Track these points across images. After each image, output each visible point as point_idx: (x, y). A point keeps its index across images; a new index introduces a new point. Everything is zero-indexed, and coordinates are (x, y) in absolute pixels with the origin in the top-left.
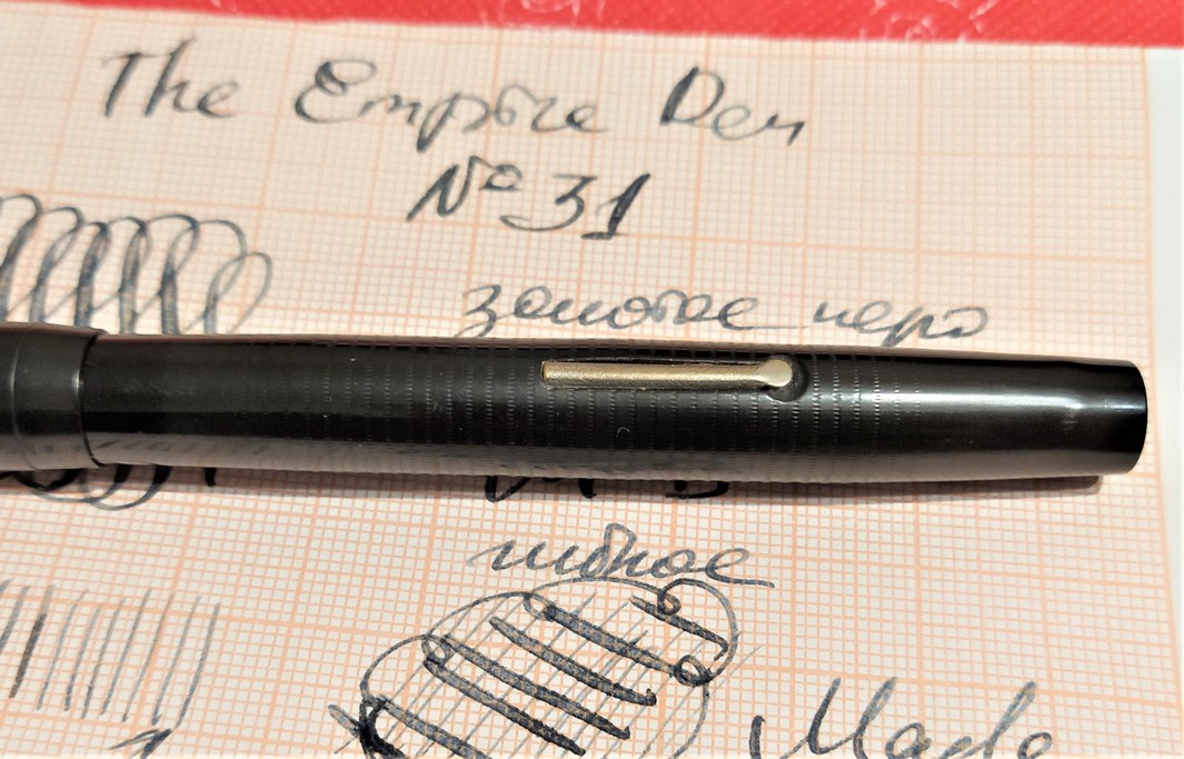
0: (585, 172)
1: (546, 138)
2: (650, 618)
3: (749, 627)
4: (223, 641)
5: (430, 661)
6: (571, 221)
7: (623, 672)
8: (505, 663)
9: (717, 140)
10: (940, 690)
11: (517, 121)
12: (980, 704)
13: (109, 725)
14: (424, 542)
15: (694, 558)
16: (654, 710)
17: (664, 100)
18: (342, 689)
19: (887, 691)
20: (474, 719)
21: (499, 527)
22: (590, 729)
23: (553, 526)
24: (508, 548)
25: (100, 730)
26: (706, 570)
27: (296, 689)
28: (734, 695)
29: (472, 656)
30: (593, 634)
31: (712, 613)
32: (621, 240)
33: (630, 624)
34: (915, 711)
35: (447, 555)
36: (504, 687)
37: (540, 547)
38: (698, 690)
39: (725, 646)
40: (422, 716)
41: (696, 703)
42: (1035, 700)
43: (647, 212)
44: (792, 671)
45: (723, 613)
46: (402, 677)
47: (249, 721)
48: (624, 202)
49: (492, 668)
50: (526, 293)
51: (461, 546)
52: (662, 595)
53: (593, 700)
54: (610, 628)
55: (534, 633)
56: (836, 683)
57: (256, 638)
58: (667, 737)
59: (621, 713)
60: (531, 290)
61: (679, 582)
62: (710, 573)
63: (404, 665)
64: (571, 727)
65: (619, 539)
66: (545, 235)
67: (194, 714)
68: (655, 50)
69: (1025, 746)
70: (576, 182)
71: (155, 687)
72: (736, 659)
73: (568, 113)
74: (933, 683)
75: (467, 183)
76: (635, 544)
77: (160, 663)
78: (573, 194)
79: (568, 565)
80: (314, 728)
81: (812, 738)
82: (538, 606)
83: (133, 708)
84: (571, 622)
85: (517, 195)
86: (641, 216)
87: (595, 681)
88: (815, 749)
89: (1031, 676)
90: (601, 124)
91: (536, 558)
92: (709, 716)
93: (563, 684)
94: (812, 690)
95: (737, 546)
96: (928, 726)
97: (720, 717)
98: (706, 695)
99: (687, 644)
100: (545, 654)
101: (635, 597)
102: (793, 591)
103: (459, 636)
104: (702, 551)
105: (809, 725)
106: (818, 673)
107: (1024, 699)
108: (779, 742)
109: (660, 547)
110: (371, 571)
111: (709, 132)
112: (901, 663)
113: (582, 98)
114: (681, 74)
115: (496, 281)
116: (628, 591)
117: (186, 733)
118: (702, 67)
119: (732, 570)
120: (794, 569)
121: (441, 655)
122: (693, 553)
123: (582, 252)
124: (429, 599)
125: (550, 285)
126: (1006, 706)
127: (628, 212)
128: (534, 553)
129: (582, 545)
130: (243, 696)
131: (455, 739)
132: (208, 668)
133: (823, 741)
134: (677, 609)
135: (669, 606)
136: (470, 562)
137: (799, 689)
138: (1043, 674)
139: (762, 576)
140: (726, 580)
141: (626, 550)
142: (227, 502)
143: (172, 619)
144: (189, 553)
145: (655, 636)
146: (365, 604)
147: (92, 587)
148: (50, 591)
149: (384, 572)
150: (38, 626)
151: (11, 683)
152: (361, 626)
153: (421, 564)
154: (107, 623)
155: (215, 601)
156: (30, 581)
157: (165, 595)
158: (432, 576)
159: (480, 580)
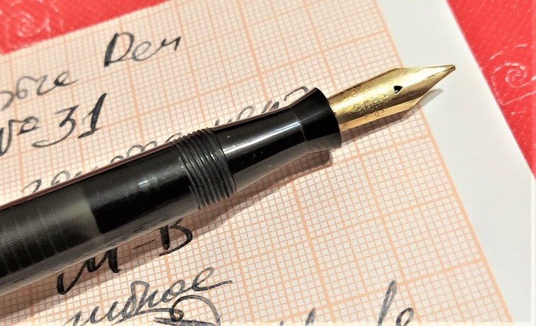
0: (71, 105)
1: (46, 97)
3: (224, 311)
6: (70, 132)
9: (136, 63)
10: (342, 306)
11: (29, 94)
12: (367, 305)
15: (184, 283)
17: (104, 55)
19: (312, 317)
21: (70, 307)
23: (100, 295)
24: (78, 317)
26: (192, 288)
31: (202, 311)
32: (99, 131)
37: (96, 310)
42: (398, 291)
43: (109, 112)
45: (208, 308)
48: (96, 112)
50: (56, 177)
52: (172, 311)
60: (58, 175)
61: (179, 300)
62: (195, 288)
65: (139, 288)
66: (58, 145)
68: (92, 34)
69: (399, 319)
70: (68, 112)
73: (55, 80)
74: (336, 303)
75: (10, 135)
76: (150, 288)
78: (68, 119)
79: (114, 314)
85: (38, 130)
86: (107, 115)
89: (391, 278)
90: (73, 79)
91: (96, 317)
95: (206, 267)
101: (157, 318)
102: (244, 281)
104: (188, 277)
107: (391, 293)
109: (164, 285)
111: (131, 60)
112: (315, 298)
113: (60, 71)
114: (109, 40)
115: (37, 178)
116: (152, 316)
118: (119, 32)
119: (207, 282)
120: (240, 268)
122: (183, 281)
123: (80, 145)
125: (68, 169)
126: (382, 301)
127: (99, 116)
128: (94, 314)
129: (119, 300)
134: (182, 316)
135: (177, 316)
138: (398, 274)
139: (224, 278)
140: (205, 289)
141: (145, 294)
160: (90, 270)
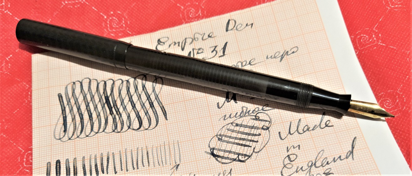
0: (215, 45)
1: (205, 41)
2: (255, 121)
3: (273, 117)
4: (181, 146)
5: (219, 139)
6: (216, 55)
7: (253, 131)
8: (232, 136)
9: (238, 32)
10: (309, 118)
11: (199, 39)
14: (210, 119)
16: (261, 136)
17: (226, 27)
18: (206, 148)
19: (300, 121)
20: (231, 147)
21: (222, 113)
22: (251, 142)
23: (232, 110)
24: (225, 116)
25: (167, 167)
26: (262, 110)
27: (198, 150)
28: (274, 129)
29: (226, 136)
30: (246, 126)
31: (265, 117)
32: (226, 55)
33: (252, 123)
34: (306, 123)
35: (215, 120)
36: (234, 140)
37: (231, 114)
38: (267, 130)
39: (269, 122)
40: (221, 149)
41: (268, 133)
43: (229, 49)
44: (283, 122)
45: (267, 116)
46: (215, 143)
47: (192, 158)
48: (224, 48)
49: (230, 137)
51: (217, 118)
52: (256, 116)
53: (250, 138)
54: (248, 125)
55: (235, 129)
56: (291, 122)
57: (187, 144)
58: (265, 140)
59: (256, 138)
61: (258, 113)
63: (215, 141)
64: (248, 143)
65: (244, 109)
67: (182, 160)
69: (326, 123)
70: (214, 48)
71: (173, 158)
72: (272, 124)
73: (208, 35)
74: (307, 117)
75: (194, 54)
77: (172, 153)
78: (214, 50)
79: (237, 116)
80: (204, 156)
81: (290, 133)
82: (234, 125)
83: (171, 162)
84: (241, 126)
85: (204, 53)
87: (249, 134)
88: (291, 134)
89: (324, 111)
90: (215, 35)
92: (271, 134)
93: (244, 136)
94: (287, 125)
96: (309, 125)
97: (273, 134)
98: (269, 131)
99: (263, 123)
100: (239, 132)
101: (251, 118)
102: (278, 109)
103: (222, 133)
104: (260, 107)
105: (288, 130)
106: (287, 121)
107: (324, 116)
108: (284, 135)
109: (252, 108)
110: (202, 126)
111: (236, 31)
112: (301, 116)
113: (210, 31)
114: (227, 21)
116: (249, 117)
117: (182, 163)
118: (230, 19)
119: (267, 108)
120: (277, 105)
121: (220, 138)
123: (220, 60)
124: (214, 129)
126: (321, 118)
127: (226, 50)
128: (230, 115)
129: (238, 112)
130: (189, 155)
131: (229, 151)
132: (181, 152)
133: (292, 133)
134: (259, 118)
135: (257, 118)
136: (219, 120)
137: (285, 125)
140: (266, 110)
141: (247, 110)
142: (171, 122)
143: (171, 145)
144: (169, 133)
145: (257, 123)
146: (203, 133)
147: (154, 144)
148: (146, 147)
149: (205, 126)
150: (147, 153)
151: (148, 164)
152: (204, 137)
153: (211, 123)
154: (159, 149)
155: (177, 140)
156: (142, 146)
157: (168, 142)
158: (213, 124)
159: (222, 123)
160: (228, 102)
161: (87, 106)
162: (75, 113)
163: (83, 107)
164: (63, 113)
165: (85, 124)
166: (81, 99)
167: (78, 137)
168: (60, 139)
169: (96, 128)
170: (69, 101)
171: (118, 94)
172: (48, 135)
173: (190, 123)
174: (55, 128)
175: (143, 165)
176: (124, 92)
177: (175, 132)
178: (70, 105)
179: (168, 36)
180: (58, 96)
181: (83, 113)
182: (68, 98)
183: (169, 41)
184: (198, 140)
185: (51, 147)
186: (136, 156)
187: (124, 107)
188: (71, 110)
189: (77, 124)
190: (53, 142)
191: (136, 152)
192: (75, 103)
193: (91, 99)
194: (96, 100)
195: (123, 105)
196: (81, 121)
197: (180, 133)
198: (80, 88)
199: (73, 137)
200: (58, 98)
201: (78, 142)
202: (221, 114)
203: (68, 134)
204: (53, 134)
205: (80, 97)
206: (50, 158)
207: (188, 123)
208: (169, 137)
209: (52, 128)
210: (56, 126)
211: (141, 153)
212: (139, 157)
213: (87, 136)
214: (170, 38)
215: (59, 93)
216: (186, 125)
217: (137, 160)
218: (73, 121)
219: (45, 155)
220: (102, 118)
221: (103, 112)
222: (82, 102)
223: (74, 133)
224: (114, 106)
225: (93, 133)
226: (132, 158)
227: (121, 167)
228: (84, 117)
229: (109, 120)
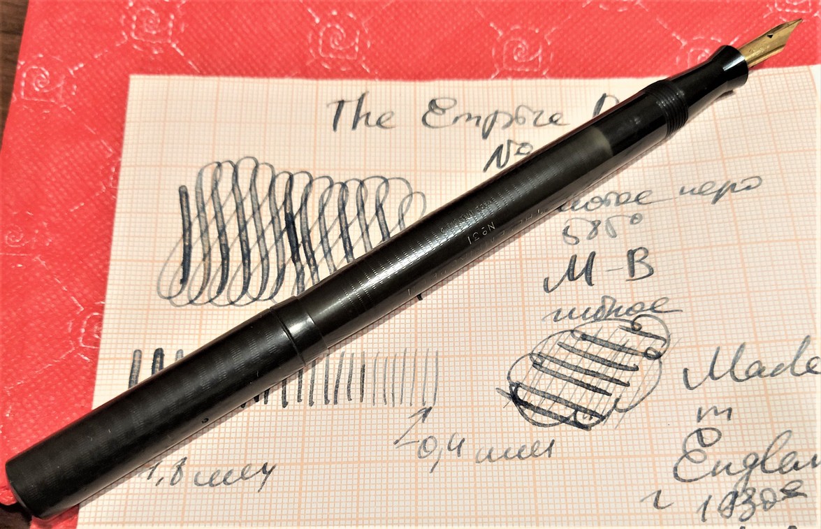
1: (540, 129)
2: (629, 334)
3: (674, 331)
4: (444, 367)
5: (535, 364)
7: (621, 358)
8: (568, 361)
10: (767, 345)
11: (527, 122)
12: (786, 348)
13: (405, 408)
14: (521, 313)
15: (644, 305)
16: (638, 373)
17: (593, 109)
18: (500, 380)
19: (742, 349)
20: (560, 387)
21: (553, 303)
22: (612, 385)
23: (577, 300)
24: (559, 312)
25: (402, 411)
26: (651, 309)
27: (480, 383)
28: (673, 361)
29: (553, 360)
30: (605, 344)
31: (656, 328)
33: (620, 337)
34: (756, 356)
35: (532, 318)
36: (570, 371)
37: (573, 310)
38: (657, 361)
39: (665, 340)
40: (537, 388)
41: (657, 367)
42: (811, 343)
44: (697, 346)
45: (662, 327)
46: (525, 373)
47: (464, 399)
49: (563, 364)
51: (538, 313)
52: (633, 323)
53: (611, 372)
54: (612, 340)
55: (578, 347)
56: (718, 349)
58: (647, 383)
59: (624, 376)
61: (639, 316)
62: (653, 310)
63: (524, 368)
64: (603, 385)
65: (608, 301)
67: (440, 399)
68: (585, 86)
69: (809, 363)
71: (420, 390)
72: (671, 346)
73: (550, 117)
74: (763, 342)
75: (508, 152)
76: (616, 303)
77: (419, 379)
79: (587, 316)
80: (492, 398)
81: (711, 374)
82: (578, 335)
83: (413, 400)
84: (594, 340)
87: (610, 364)
88: (714, 378)
89: (807, 333)
90: (565, 122)
91: (572, 315)
92: (663, 372)
93: (596, 367)
94: (708, 353)
95: (663, 296)
96: (763, 361)
97: (668, 371)
98: (660, 363)
99: (648, 343)
100: (585, 355)
101: (621, 326)
103: (545, 352)
104: (647, 301)
105: (709, 368)
106: (709, 346)
107: (806, 344)
108: (697, 378)
109: (628, 302)
110: (500, 328)
112: (747, 336)
113: (555, 110)
114: (598, 98)
116: (617, 324)
117: (438, 407)
118: (607, 93)
119: (663, 307)
120: (691, 302)
121: (539, 361)
122: (643, 303)
124: (528, 337)
126: (798, 347)
128: (571, 312)
129: (592, 306)
131: (554, 396)
132: (440, 379)
133: (716, 374)
134: (641, 328)
135: (637, 327)
136: (543, 319)
137: (702, 354)
138: (813, 331)
139: (677, 307)
140: (660, 312)
141: (613, 306)
142: (429, 306)
143: (419, 360)
144: (419, 330)
145: (633, 341)
146: (501, 343)
147: (381, 350)
148: (363, 354)
149: (506, 328)
150: (363, 370)
151: (359, 396)
152: (501, 352)
153: (521, 323)
154: (391, 365)
155: (435, 350)
156: (354, 351)
157: (413, 350)
158: (528, 328)
159: (549, 327)
160: (570, 280)
161: (243, 229)
162: (211, 241)
163: (232, 230)
164: (184, 235)
165: (231, 274)
166: (229, 208)
167: (211, 301)
168: (169, 298)
169: (255, 288)
170: (202, 209)
171: (317, 215)
172: (143, 283)
173: (472, 315)
174: (163, 270)
175: (349, 396)
176: (332, 211)
177: (435, 330)
178: (202, 220)
179: (456, 97)
180: (177, 192)
181: (229, 245)
182: (200, 200)
183: (457, 107)
184: (485, 358)
185: (148, 314)
186: (337, 371)
187: (327, 249)
188: (204, 232)
189: (213, 270)
190: (152, 302)
191: (338, 361)
192: (216, 217)
193: (254, 213)
194: (263, 218)
195: (325, 245)
196: (223, 264)
197: (446, 335)
198: (230, 180)
199: (200, 298)
200: (178, 197)
201: (210, 312)
202: (551, 306)
203: (189, 289)
204: (155, 283)
205: (228, 203)
206: (141, 341)
207: (467, 315)
208: (419, 340)
209: (155, 268)
210: (165, 265)
211: (348, 366)
212: (342, 376)
213: (232, 303)
214: (460, 102)
215: (183, 184)
216: (462, 320)
217: (338, 381)
218: (204, 260)
219: (132, 331)
220: (271, 265)
221: (277, 251)
222: (231, 216)
223: (202, 289)
224: (303, 242)
225: (245, 299)
226: (327, 376)
227: (299, 392)
228: (230, 254)
229: (286, 274)
